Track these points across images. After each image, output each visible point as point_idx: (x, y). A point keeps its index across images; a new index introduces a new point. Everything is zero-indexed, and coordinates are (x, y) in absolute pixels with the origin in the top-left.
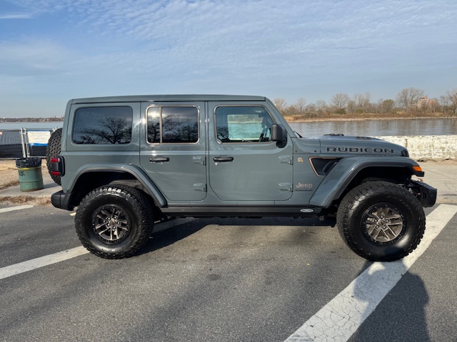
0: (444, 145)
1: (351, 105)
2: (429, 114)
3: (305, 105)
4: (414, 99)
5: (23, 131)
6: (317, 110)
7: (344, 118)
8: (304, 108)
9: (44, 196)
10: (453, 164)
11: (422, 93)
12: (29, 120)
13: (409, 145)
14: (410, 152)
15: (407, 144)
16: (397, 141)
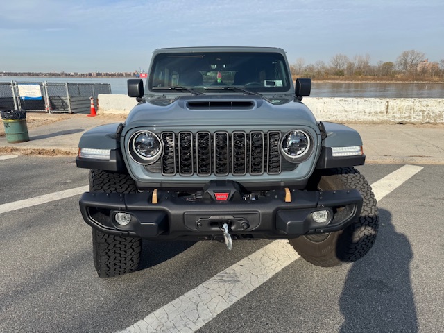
0: (425, 109)
1: (350, 67)
2: (427, 78)
3: (304, 66)
4: (414, 62)
5: (14, 84)
6: (316, 70)
7: (342, 80)
8: (303, 69)
9: (29, 148)
10: (431, 127)
11: (423, 56)
12: (29, 74)
13: (390, 107)
14: (391, 115)
15: (388, 106)
16: (378, 104)
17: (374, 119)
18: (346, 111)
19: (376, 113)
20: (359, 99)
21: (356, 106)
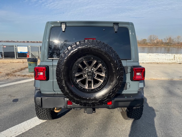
2: (159, 45)
4: (154, 39)
11: (157, 37)
13: (175, 57)
14: (176, 60)
15: (174, 57)
16: (171, 56)
17: (170, 62)
18: (158, 59)
19: (170, 60)
20: (163, 54)
21: (162, 57)
